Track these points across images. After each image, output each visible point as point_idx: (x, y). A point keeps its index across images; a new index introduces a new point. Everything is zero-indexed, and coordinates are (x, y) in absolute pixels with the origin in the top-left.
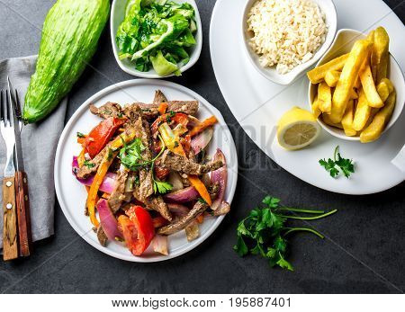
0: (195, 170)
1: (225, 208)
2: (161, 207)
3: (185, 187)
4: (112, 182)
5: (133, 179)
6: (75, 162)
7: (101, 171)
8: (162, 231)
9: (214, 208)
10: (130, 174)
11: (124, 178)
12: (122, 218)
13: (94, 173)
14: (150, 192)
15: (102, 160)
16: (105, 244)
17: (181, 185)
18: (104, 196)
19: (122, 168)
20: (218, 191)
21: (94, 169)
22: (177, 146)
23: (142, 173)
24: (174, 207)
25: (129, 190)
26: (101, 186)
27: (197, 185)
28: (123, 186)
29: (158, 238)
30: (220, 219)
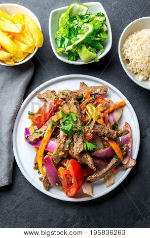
0: (113, 135)
1: (132, 163)
2: (89, 160)
3: (105, 148)
4: (54, 144)
5: (69, 141)
6: (27, 131)
7: (47, 136)
8: (88, 179)
9: (125, 163)
10: (67, 138)
11: (63, 140)
12: (61, 169)
13: (41, 138)
14: (81, 150)
15: (47, 129)
16: (48, 189)
17: (102, 146)
18: (48, 153)
19: (62, 133)
20: (127, 151)
21: (41, 135)
22: (99, 118)
23: (75, 136)
24: (98, 162)
25: (66, 149)
26: (46, 146)
27: (114, 145)
28: (62, 146)
29: (85, 184)
30: (129, 170)
